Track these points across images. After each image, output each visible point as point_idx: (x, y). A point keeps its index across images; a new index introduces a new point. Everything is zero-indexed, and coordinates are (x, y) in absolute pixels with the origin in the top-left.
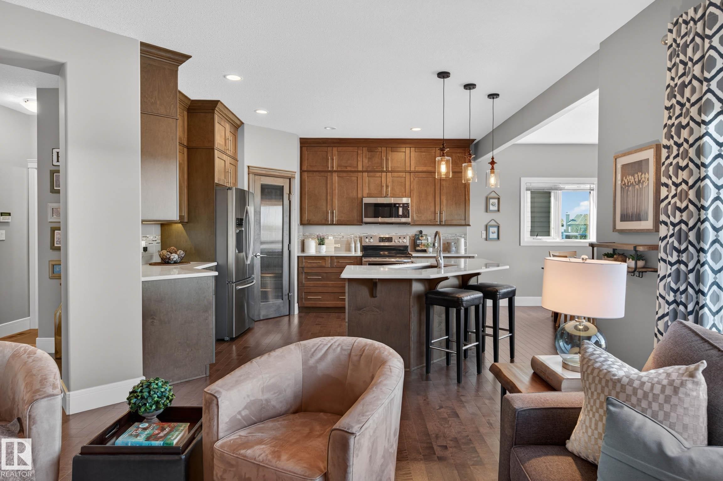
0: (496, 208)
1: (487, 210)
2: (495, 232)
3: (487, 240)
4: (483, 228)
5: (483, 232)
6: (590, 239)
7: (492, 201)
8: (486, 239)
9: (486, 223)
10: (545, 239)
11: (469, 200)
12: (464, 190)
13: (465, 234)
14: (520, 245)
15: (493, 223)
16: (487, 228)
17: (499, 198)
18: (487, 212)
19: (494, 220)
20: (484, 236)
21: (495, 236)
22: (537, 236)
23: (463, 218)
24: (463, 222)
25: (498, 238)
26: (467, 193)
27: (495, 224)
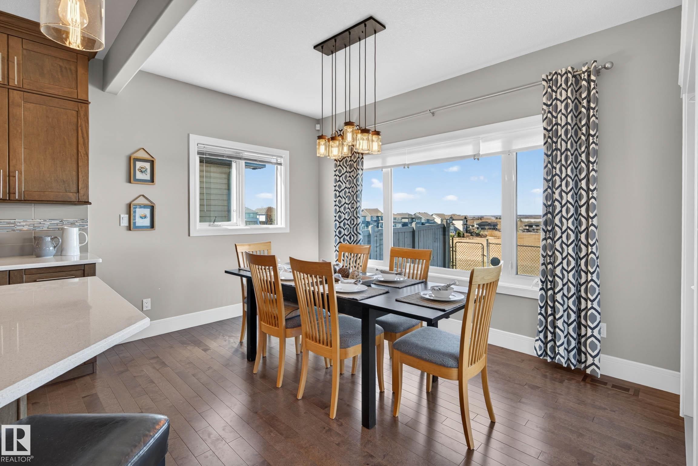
0: (148, 177)
1: (130, 178)
2: (145, 217)
3: (130, 230)
4: (124, 208)
5: (122, 216)
6: (277, 224)
7: (139, 164)
8: (129, 228)
9: (128, 201)
10: (224, 225)
11: (87, 154)
12: (75, 135)
13: (84, 220)
14: (189, 235)
15: (142, 201)
16: (130, 209)
17: (153, 161)
18: (130, 182)
19: (143, 196)
20: (125, 223)
21: (147, 222)
22: (214, 221)
23: (74, 189)
24: (73, 197)
25: (152, 226)
26: (81, 140)
27: (147, 202)
